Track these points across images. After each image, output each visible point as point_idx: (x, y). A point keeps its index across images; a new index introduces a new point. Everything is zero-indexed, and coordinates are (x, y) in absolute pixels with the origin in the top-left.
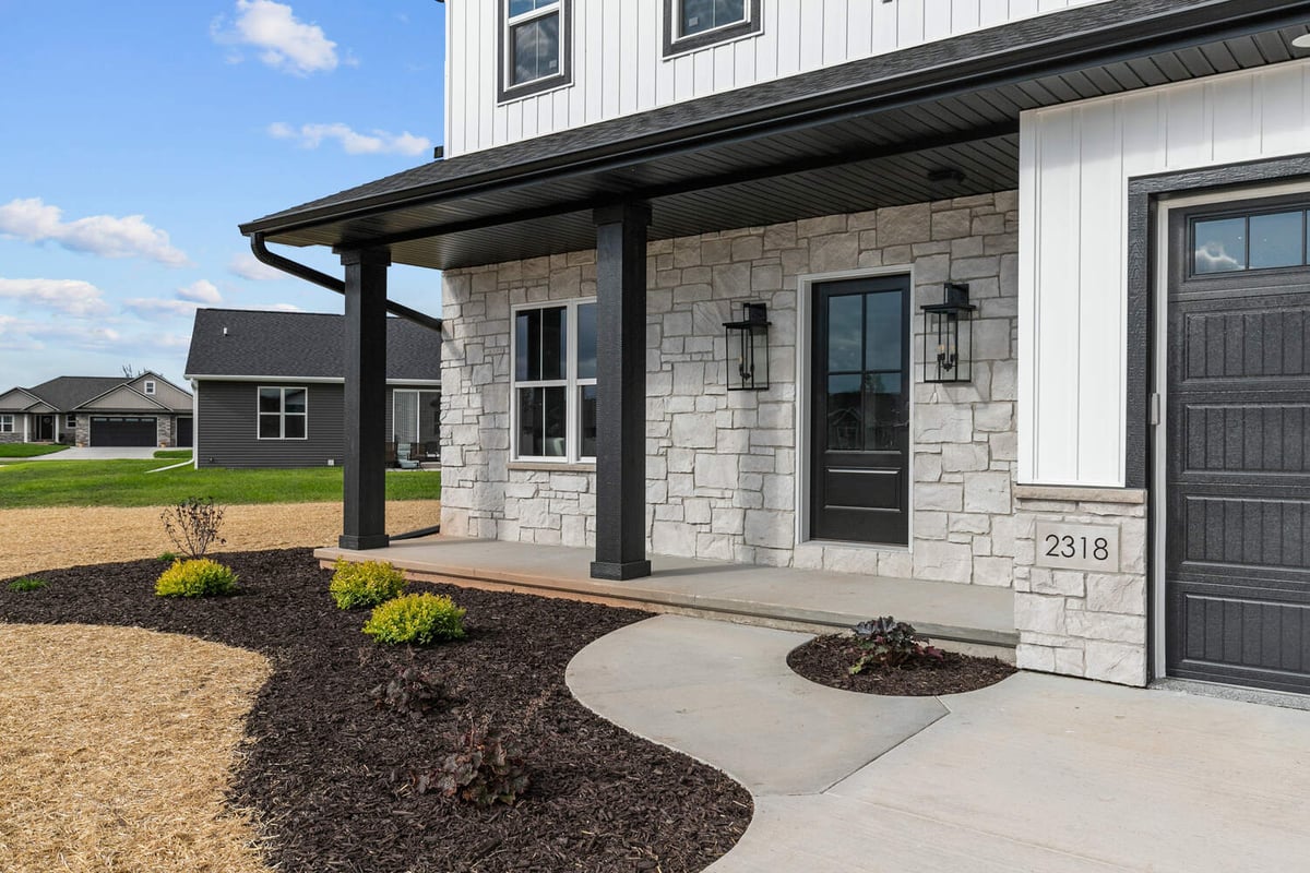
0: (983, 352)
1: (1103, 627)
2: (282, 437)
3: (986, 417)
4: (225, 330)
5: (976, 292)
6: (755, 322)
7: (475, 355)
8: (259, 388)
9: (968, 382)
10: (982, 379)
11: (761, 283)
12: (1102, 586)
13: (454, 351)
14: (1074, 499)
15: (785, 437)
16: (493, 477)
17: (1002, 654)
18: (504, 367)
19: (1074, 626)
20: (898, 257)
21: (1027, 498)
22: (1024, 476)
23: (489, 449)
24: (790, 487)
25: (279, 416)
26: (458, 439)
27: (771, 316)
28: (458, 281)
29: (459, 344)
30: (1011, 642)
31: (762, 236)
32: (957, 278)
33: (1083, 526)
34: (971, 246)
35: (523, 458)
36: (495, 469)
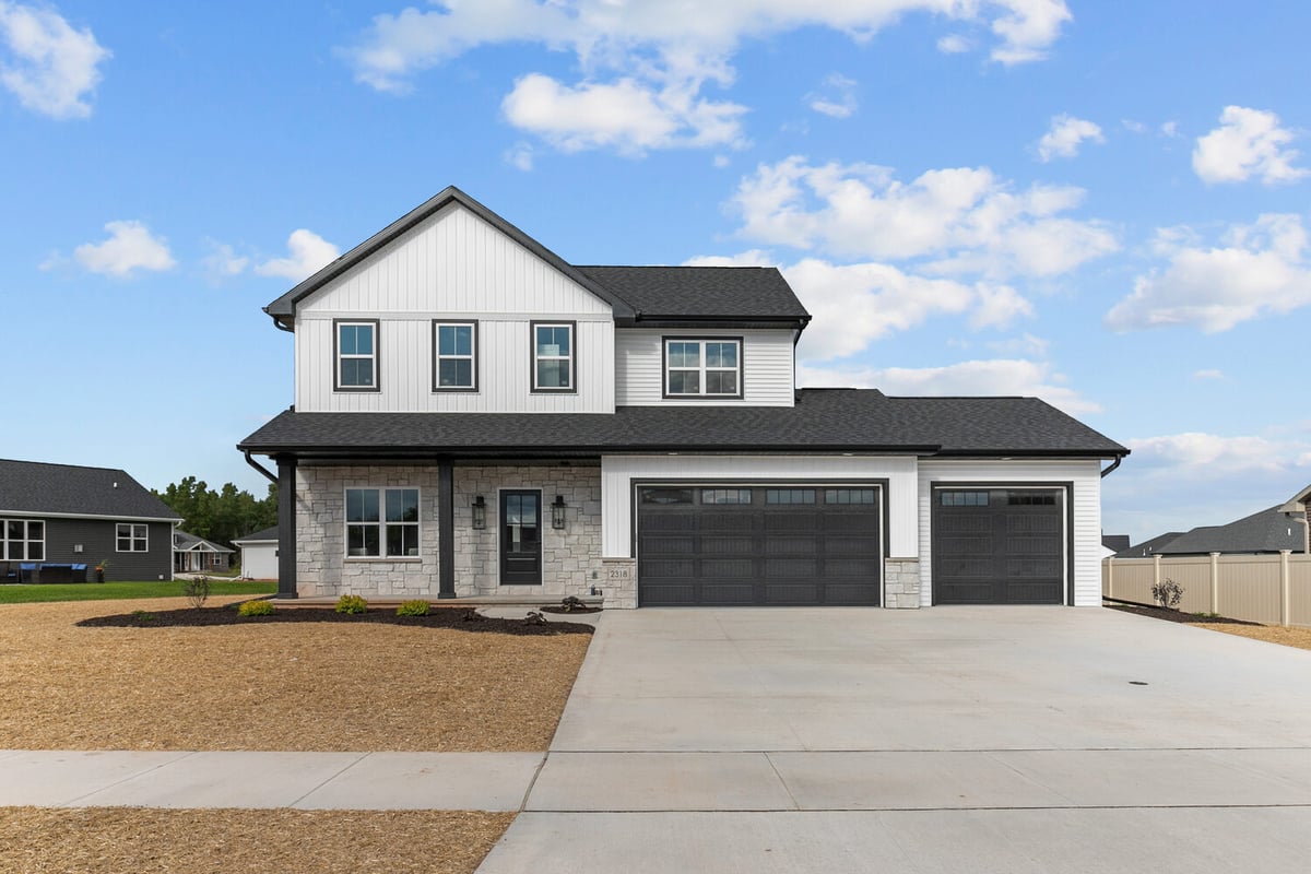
0: (568, 518)
1: (626, 595)
2: (132, 550)
3: (569, 540)
4: (115, 485)
5: (565, 499)
6: (480, 503)
7: (319, 508)
8: (117, 525)
9: (563, 528)
10: (568, 527)
11: (483, 489)
12: (625, 584)
13: (305, 507)
14: (617, 561)
15: (491, 547)
16: (333, 566)
17: (598, 606)
18: (340, 516)
19: (618, 595)
20: (538, 485)
21: (606, 561)
22: (604, 556)
23: (330, 553)
24: (494, 566)
25: (129, 541)
26: (309, 548)
27: (485, 501)
28: (307, 473)
29: (309, 503)
30: (601, 602)
31: (482, 471)
32: (559, 494)
33: (621, 569)
34: (564, 484)
35: (350, 557)
36: (334, 562)
